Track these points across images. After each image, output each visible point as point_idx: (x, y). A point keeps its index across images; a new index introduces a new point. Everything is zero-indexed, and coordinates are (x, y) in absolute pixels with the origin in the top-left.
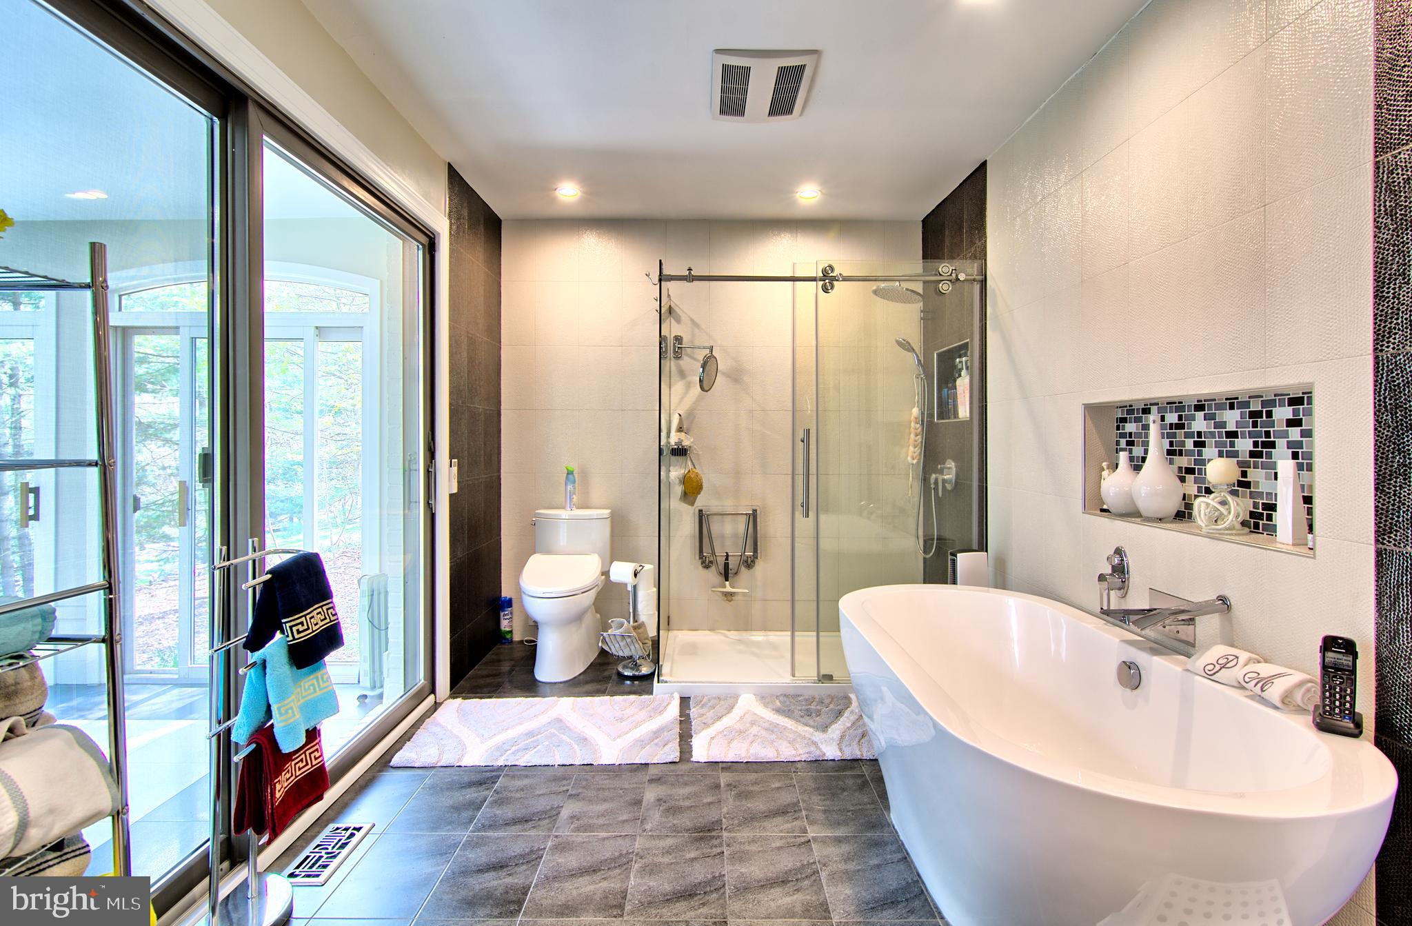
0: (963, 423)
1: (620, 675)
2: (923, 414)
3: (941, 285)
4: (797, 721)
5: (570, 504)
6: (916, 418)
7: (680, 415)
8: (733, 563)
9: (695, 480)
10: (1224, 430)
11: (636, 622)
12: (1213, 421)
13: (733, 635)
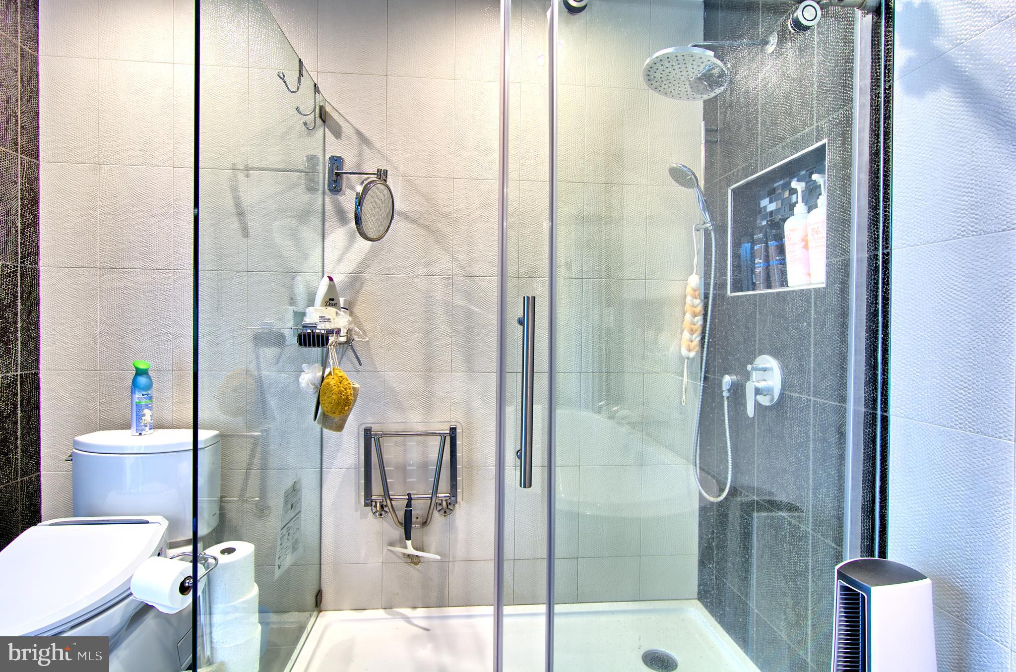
2: (707, 285)
5: (137, 425)
6: (695, 290)
7: (331, 279)
8: (418, 509)
9: (336, 389)
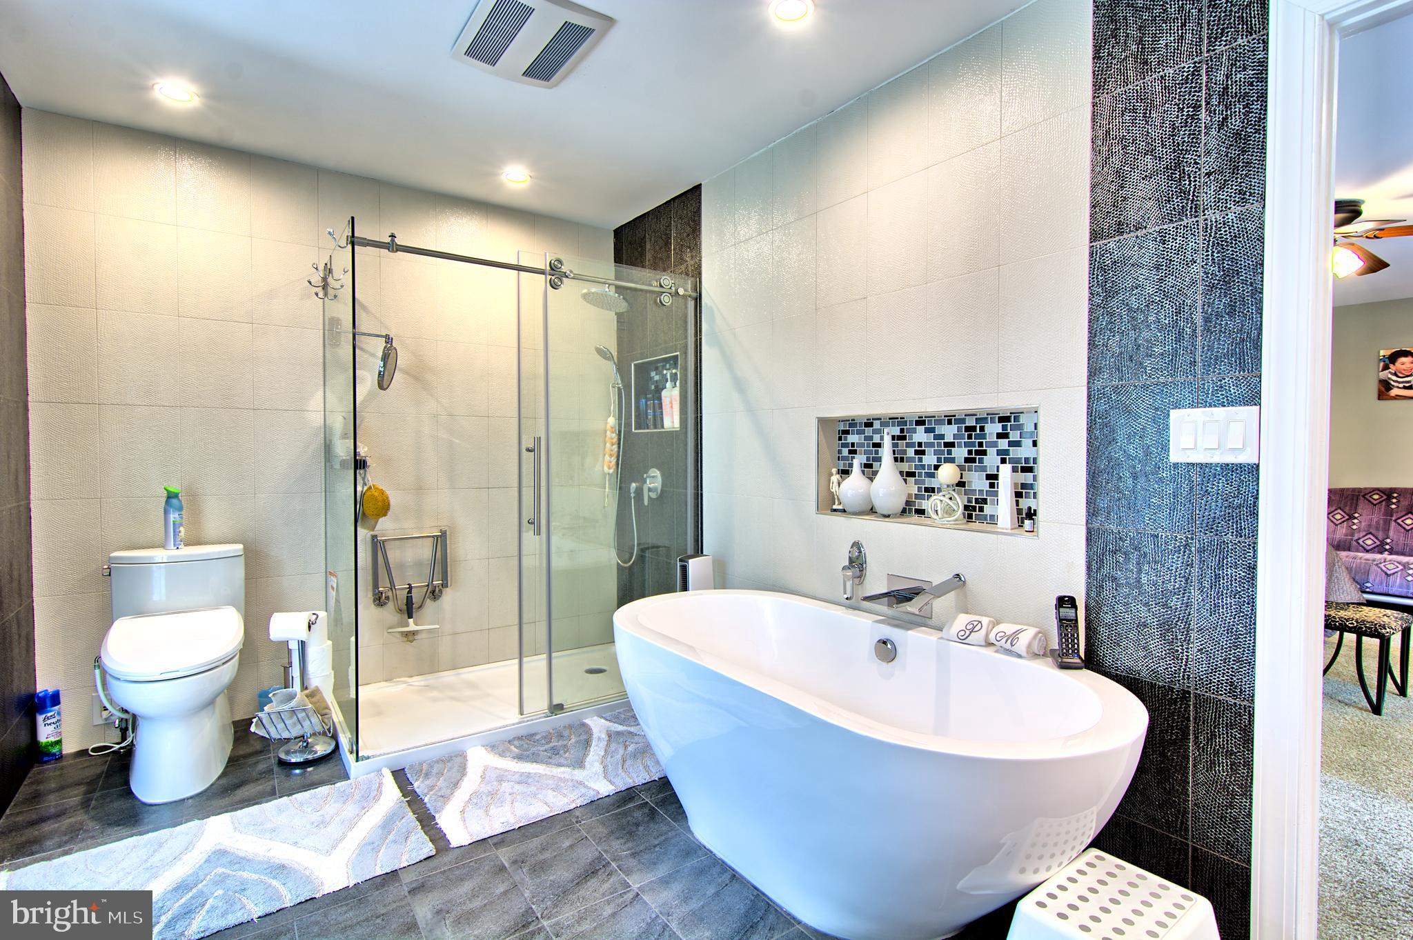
0: (671, 434)
1: (282, 764)
2: (620, 425)
3: (662, 297)
4: (547, 763)
5: (175, 541)
6: (612, 428)
8: (417, 596)
9: (380, 499)
10: (943, 441)
11: (306, 688)
12: (933, 434)
13: (417, 681)
